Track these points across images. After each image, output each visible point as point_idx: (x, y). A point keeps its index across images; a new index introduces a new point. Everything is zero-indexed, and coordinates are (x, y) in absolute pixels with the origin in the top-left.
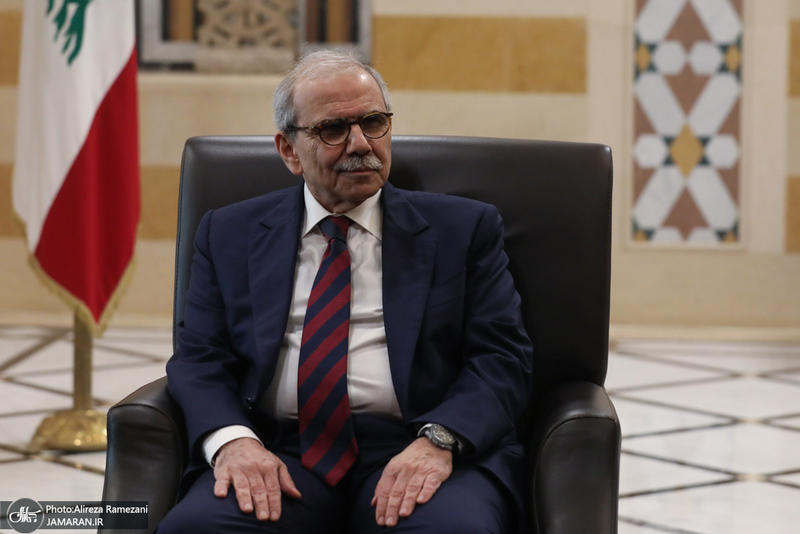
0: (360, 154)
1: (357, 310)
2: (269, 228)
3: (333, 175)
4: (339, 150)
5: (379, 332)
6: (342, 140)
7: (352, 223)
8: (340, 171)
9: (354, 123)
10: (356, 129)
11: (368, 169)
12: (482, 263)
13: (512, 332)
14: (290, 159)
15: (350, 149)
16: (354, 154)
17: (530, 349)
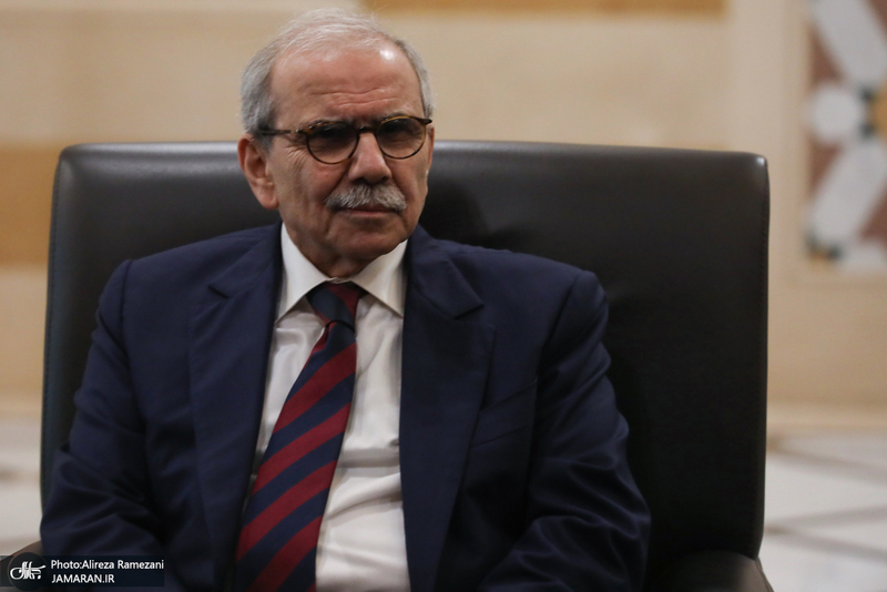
0: (372, 181)
1: (354, 442)
2: (224, 296)
3: (325, 214)
4: (337, 173)
5: (391, 479)
6: (343, 156)
7: (363, 294)
8: (338, 209)
9: (365, 130)
10: (368, 141)
11: (380, 208)
12: (564, 368)
13: (609, 482)
14: (260, 181)
15: (355, 171)
16: (360, 181)
17: (646, 519)
